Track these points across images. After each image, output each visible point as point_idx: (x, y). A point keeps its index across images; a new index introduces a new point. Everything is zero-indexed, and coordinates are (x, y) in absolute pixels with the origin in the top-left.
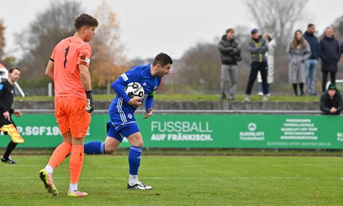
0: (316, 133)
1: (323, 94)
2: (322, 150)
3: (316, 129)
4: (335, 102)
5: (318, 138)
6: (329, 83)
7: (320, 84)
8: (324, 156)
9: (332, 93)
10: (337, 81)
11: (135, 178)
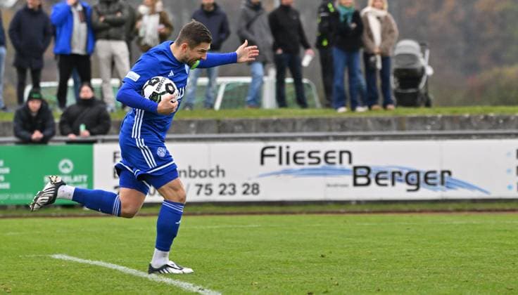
0: (7, 178)
1: (19, 107)
2: (18, 207)
3: (7, 170)
4: (40, 122)
5: (11, 186)
6: (28, 89)
7: (13, 90)
8: (20, 217)
9: (35, 106)
10: (43, 84)
11: (164, 256)
